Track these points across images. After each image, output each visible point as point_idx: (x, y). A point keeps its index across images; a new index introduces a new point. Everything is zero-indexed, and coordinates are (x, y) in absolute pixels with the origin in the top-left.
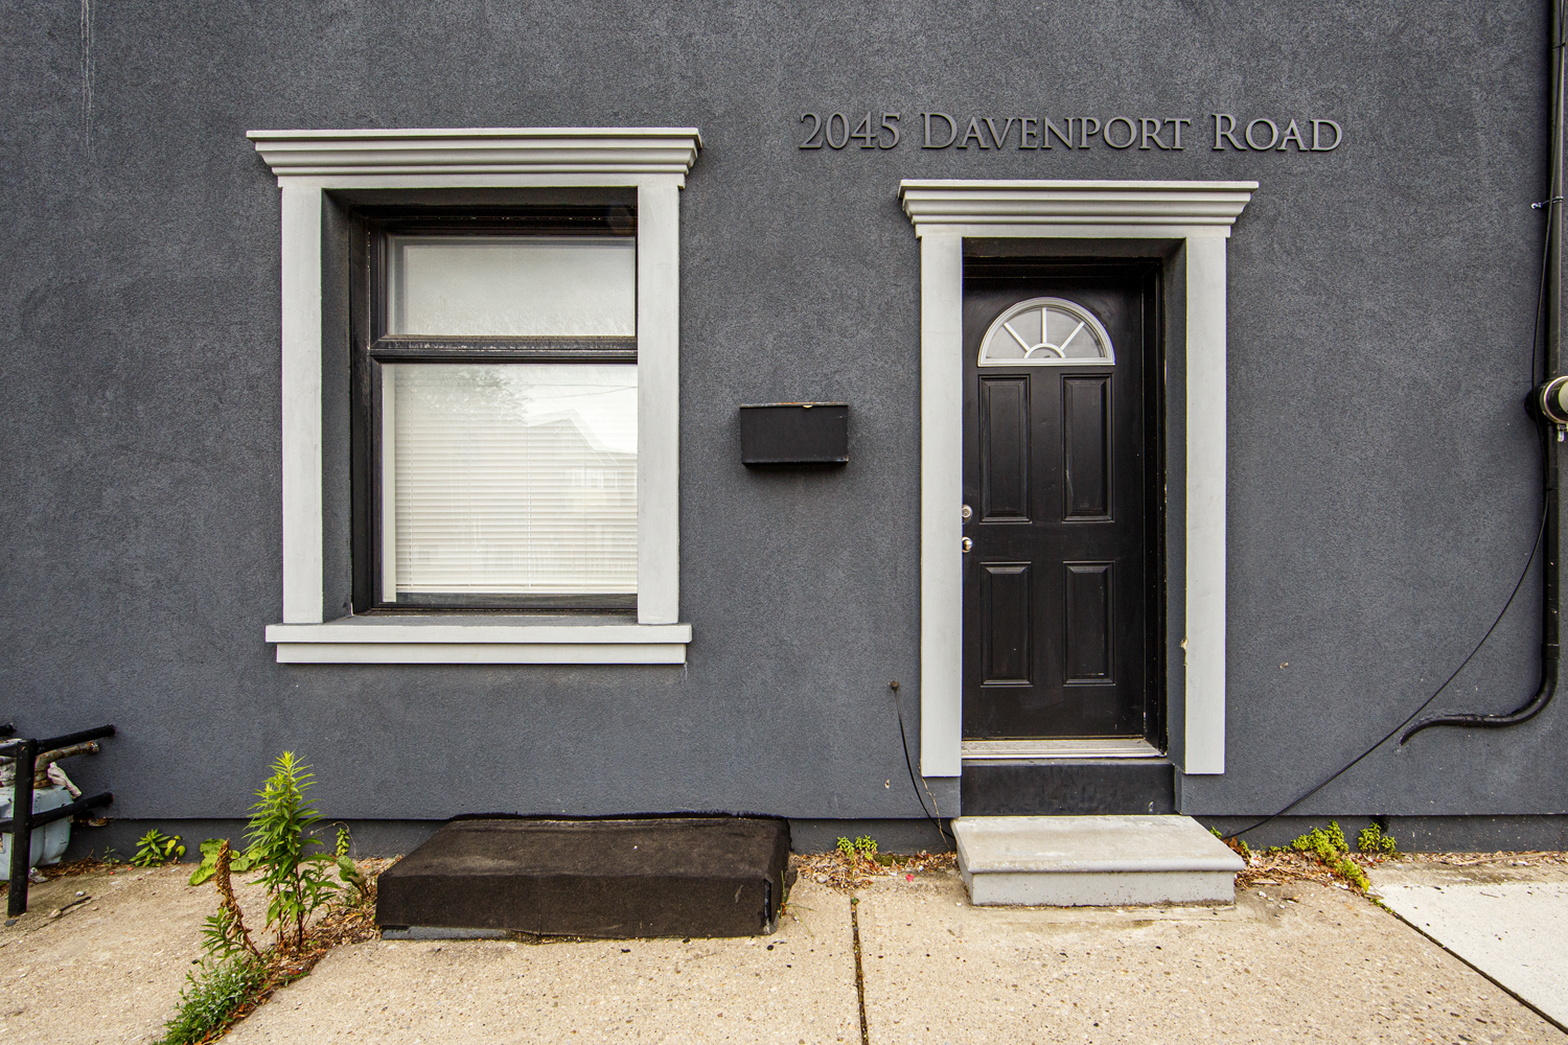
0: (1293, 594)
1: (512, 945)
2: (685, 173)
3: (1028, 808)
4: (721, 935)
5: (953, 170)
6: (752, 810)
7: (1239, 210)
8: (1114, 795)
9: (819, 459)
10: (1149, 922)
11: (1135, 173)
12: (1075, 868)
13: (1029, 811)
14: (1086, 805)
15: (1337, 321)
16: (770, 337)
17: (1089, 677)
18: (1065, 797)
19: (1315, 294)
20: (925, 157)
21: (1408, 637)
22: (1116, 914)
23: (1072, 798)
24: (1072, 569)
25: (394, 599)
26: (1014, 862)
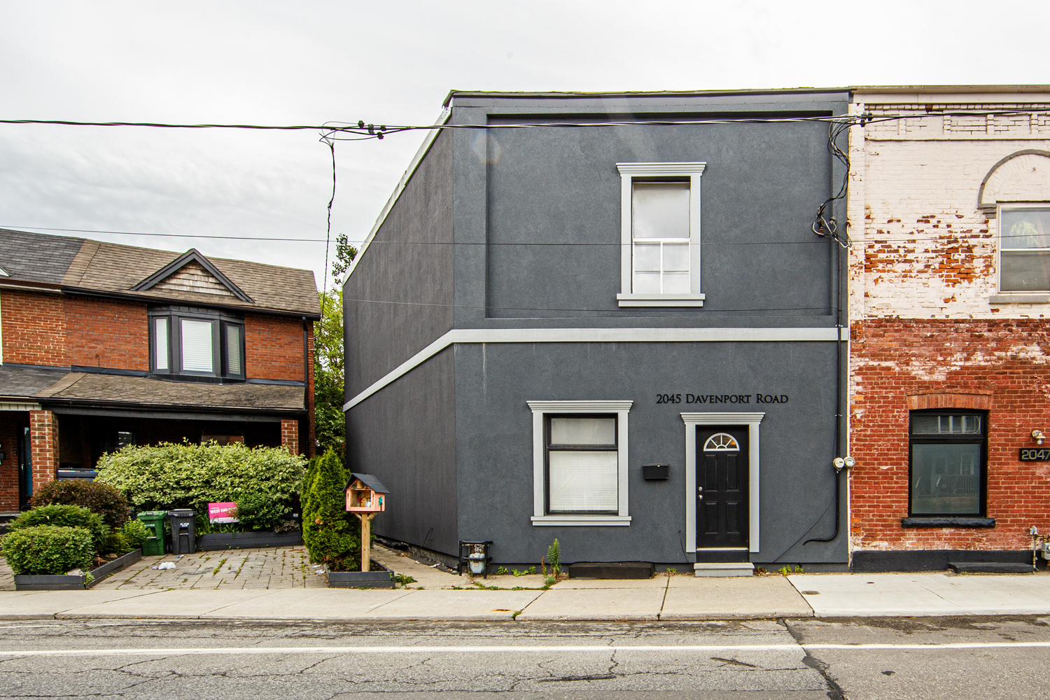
2: (629, 410)
4: (641, 579)
5: (692, 410)
6: (647, 561)
7: (762, 418)
8: (735, 558)
9: (661, 479)
11: (738, 409)
13: (714, 562)
16: (650, 448)
17: (733, 532)
20: (686, 407)
21: (805, 520)
23: (724, 559)
24: (728, 503)
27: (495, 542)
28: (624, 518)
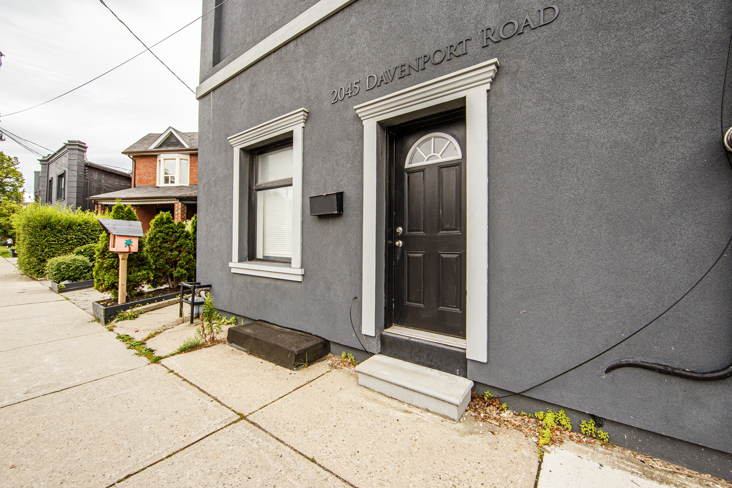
0: (529, 273)
1: (245, 353)
2: (304, 122)
3: (406, 358)
4: (284, 366)
5: (376, 95)
6: (318, 334)
7: (492, 74)
8: (441, 361)
9: (329, 213)
10: (410, 413)
11: (445, 72)
12: (389, 381)
13: (406, 359)
14: (429, 363)
15: (557, 117)
16: (324, 171)
17: (450, 307)
18: (420, 357)
19: (542, 105)
20: (367, 93)
21: (611, 306)
22: (403, 406)
23: (423, 358)
24: (442, 255)
25: (262, 258)
26: (370, 371)
27: (212, 286)
28: (294, 272)
